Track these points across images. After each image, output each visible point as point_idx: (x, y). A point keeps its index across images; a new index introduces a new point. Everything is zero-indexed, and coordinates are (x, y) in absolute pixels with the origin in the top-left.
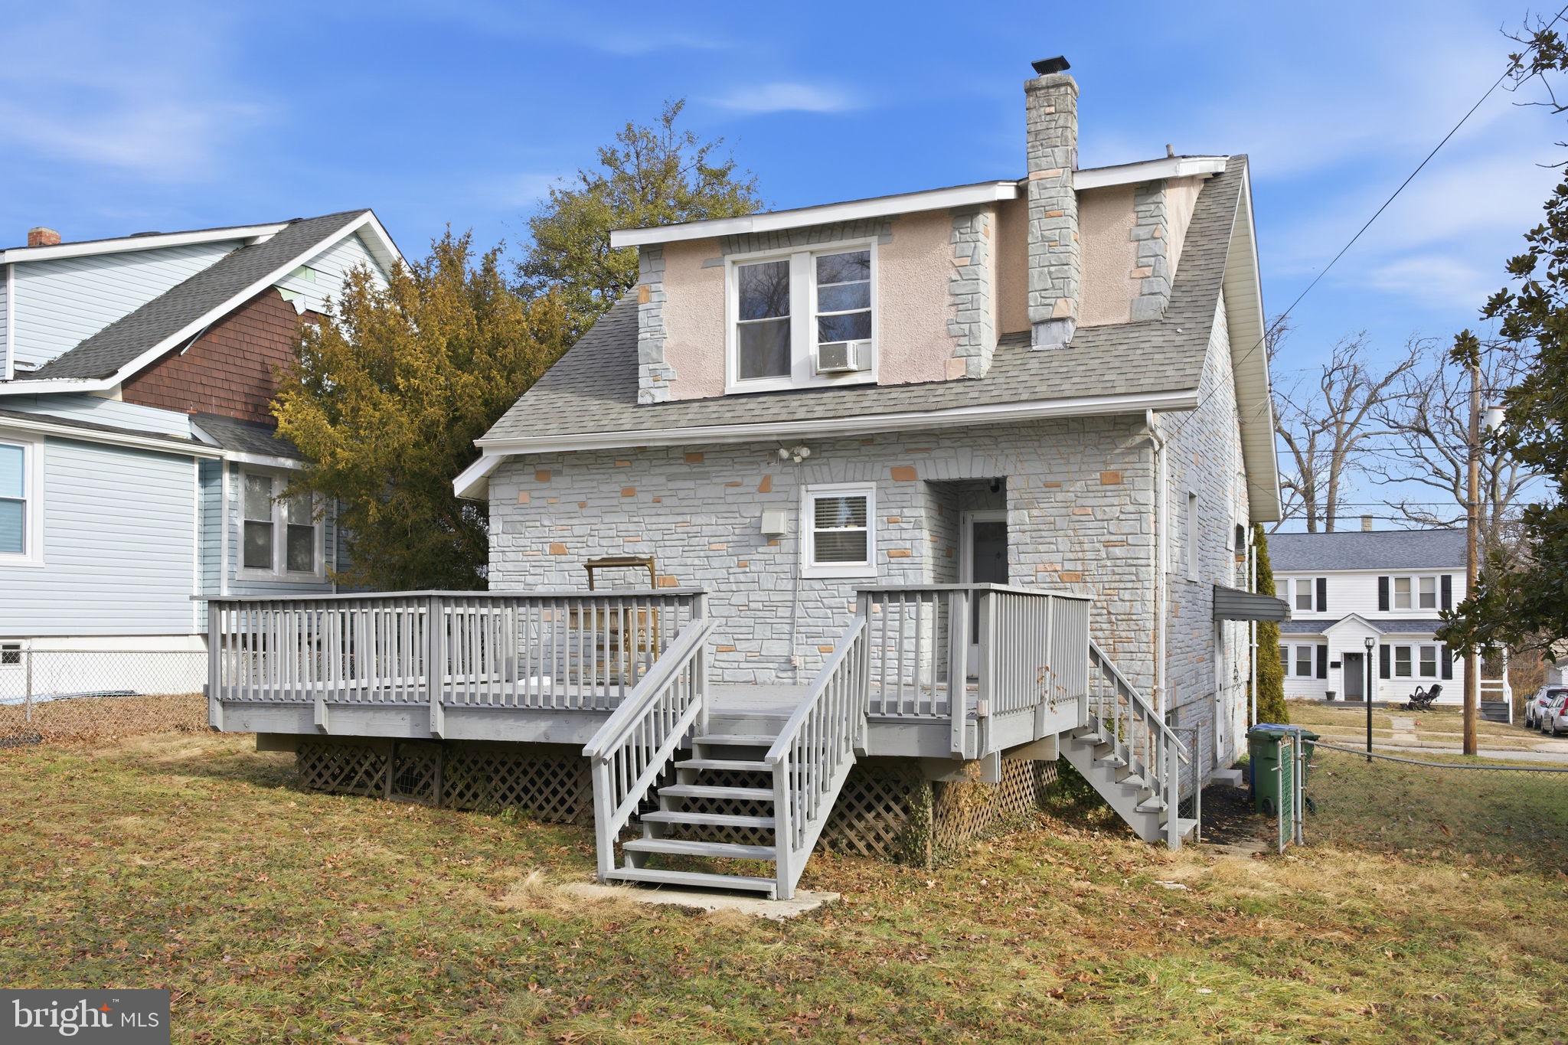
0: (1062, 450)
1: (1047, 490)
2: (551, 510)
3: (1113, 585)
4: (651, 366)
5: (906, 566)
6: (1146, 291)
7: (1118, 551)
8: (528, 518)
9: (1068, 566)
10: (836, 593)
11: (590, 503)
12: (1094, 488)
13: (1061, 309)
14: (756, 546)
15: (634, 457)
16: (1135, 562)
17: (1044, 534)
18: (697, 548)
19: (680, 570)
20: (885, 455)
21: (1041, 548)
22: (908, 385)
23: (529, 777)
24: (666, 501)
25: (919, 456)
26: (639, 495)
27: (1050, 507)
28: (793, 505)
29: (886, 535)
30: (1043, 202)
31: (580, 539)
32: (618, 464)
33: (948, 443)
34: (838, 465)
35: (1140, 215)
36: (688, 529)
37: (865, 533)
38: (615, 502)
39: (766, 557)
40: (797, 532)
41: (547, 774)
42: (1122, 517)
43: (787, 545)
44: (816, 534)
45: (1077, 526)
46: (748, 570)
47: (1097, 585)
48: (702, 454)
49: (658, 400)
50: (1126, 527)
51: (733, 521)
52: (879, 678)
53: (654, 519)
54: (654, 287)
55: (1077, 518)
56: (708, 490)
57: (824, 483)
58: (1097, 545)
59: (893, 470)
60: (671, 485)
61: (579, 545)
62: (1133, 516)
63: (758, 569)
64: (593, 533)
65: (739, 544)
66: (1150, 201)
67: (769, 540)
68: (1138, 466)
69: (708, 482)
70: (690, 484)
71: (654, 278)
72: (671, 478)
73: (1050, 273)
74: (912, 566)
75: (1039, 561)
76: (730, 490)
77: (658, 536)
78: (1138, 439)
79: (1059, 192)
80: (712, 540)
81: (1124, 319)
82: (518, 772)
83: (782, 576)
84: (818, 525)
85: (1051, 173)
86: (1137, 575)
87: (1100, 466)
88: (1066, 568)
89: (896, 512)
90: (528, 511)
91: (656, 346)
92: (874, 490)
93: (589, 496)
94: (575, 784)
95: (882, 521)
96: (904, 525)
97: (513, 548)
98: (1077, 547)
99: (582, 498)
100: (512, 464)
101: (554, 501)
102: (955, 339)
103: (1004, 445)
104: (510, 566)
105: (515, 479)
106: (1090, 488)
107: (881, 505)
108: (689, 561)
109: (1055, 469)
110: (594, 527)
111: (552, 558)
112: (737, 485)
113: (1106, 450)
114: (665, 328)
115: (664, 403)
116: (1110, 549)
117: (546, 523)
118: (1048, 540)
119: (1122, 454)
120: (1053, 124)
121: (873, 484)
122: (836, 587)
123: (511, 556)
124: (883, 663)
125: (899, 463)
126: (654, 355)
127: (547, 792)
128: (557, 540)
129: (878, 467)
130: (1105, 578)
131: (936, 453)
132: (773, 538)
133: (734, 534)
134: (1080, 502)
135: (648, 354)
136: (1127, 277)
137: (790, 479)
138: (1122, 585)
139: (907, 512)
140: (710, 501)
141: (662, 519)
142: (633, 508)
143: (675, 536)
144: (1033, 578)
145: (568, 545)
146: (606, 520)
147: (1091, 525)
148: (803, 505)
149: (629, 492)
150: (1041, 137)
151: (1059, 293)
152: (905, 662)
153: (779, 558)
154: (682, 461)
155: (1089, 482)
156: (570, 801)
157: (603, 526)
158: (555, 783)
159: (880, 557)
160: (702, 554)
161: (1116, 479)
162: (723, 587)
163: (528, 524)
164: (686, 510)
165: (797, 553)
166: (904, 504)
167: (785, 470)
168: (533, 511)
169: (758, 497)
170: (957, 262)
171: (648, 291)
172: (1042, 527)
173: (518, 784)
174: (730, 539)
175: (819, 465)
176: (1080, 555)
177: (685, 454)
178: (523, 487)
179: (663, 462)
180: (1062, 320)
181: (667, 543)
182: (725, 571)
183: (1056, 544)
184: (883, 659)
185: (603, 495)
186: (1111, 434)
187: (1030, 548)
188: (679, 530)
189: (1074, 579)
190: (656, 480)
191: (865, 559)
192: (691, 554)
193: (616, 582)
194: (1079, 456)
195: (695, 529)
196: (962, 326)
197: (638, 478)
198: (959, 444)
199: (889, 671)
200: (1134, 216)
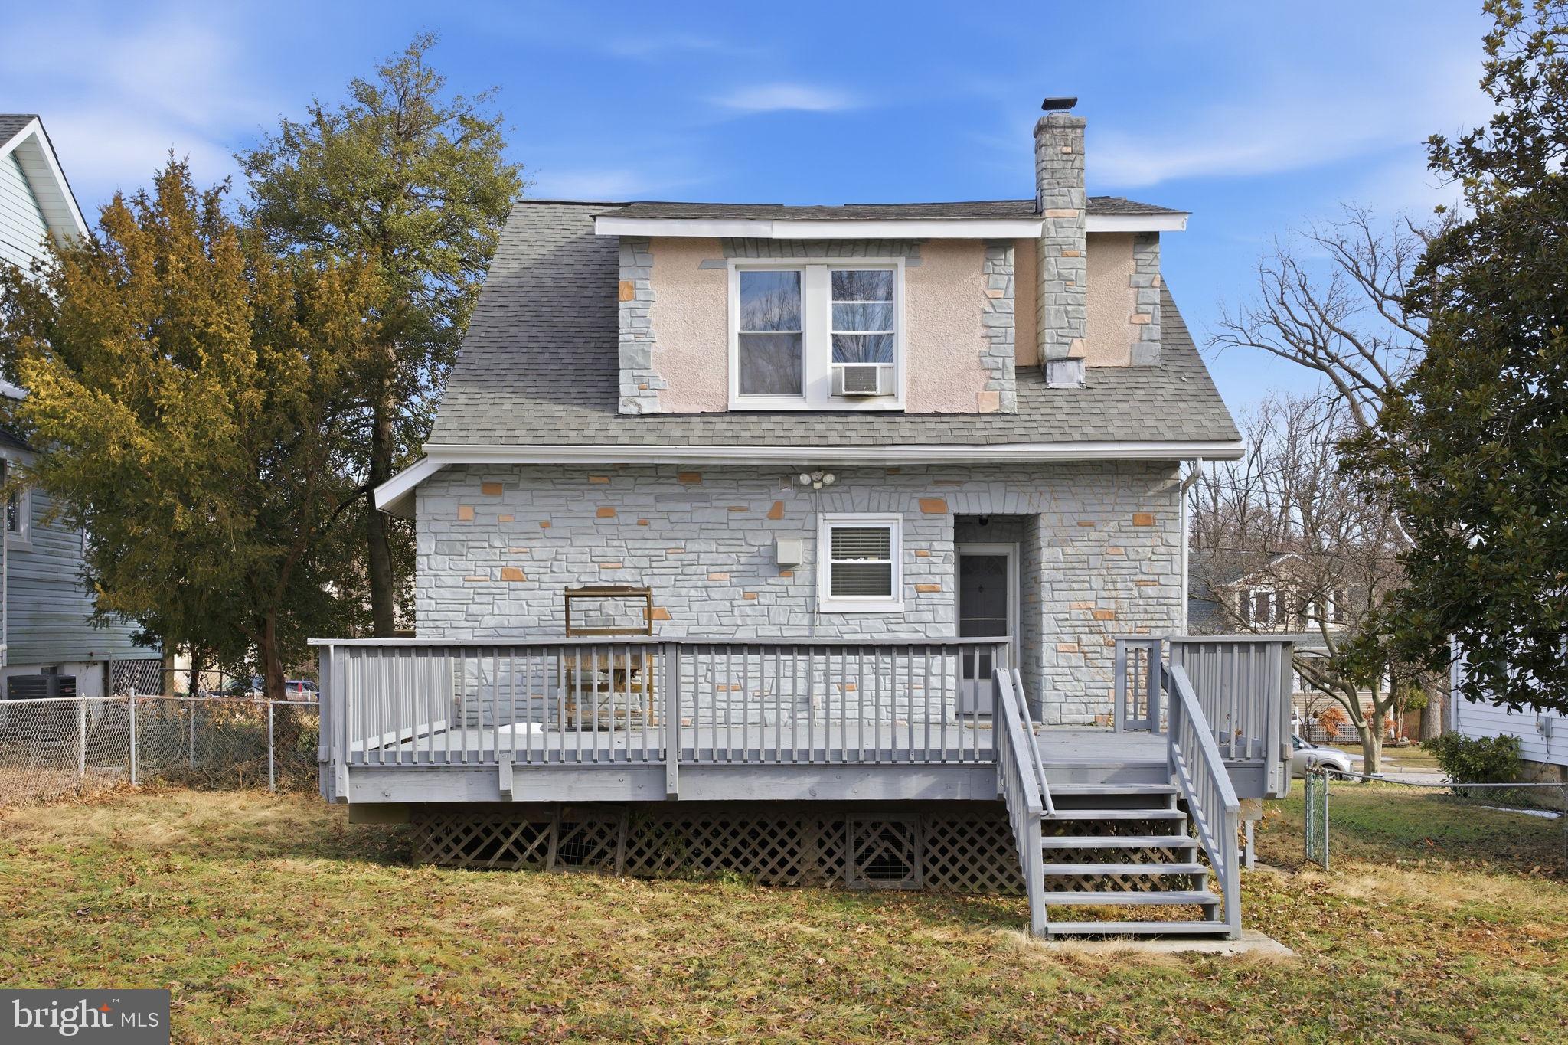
0: (1096, 490)
1: (1081, 528)
2: (503, 529)
3: (1145, 623)
4: (636, 373)
5: (935, 602)
6: (1145, 337)
7: (1150, 591)
8: (470, 537)
9: (1101, 604)
10: (858, 628)
11: (555, 523)
12: (1128, 529)
13: (1077, 348)
14: (766, 578)
15: (615, 473)
16: (1167, 601)
17: (1078, 572)
18: (694, 577)
19: (672, 601)
20: (914, 486)
21: (1075, 586)
22: (937, 414)
23: (739, 838)
24: (655, 524)
25: (950, 488)
26: (621, 516)
27: (1083, 546)
28: (810, 534)
29: (915, 569)
30: (1060, 241)
31: (542, 564)
32: (592, 480)
33: (980, 477)
34: (860, 494)
35: (1140, 262)
36: (683, 556)
37: (889, 565)
38: (589, 523)
39: (778, 589)
40: (814, 563)
41: (764, 834)
42: (1154, 557)
43: (802, 577)
44: (834, 566)
45: (1110, 564)
46: (756, 602)
47: (1129, 623)
48: (699, 474)
49: (645, 411)
50: (1158, 568)
51: (738, 549)
52: (906, 716)
53: (638, 544)
54: (639, 285)
55: (1111, 557)
56: (704, 514)
57: (845, 511)
58: (1130, 584)
59: (921, 501)
60: (660, 506)
61: (541, 570)
62: (1164, 557)
63: (768, 602)
64: (559, 557)
65: (743, 574)
66: (1149, 250)
67: (780, 572)
68: (1169, 509)
69: (708, 505)
70: (686, 506)
71: (640, 273)
72: (659, 498)
73: (1066, 312)
74: (942, 602)
75: (1072, 598)
76: (734, 515)
77: (645, 563)
78: (1169, 484)
79: (1075, 233)
80: (712, 569)
81: (1124, 362)
82: (725, 834)
83: (797, 609)
84: (835, 556)
85: (1067, 212)
86: (1168, 613)
87: (1133, 508)
88: (1099, 606)
89: (924, 545)
90: (472, 529)
91: (643, 350)
92: (901, 521)
93: (554, 515)
94: (799, 844)
95: (910, 554)
96: (933, 559)
97: (452, 573)
98: (1110, 586)
99: (545, 517)
100: (451, 474)
101: (506, 518)
102: (988, 372)
103: (1037, 482)
104: (446, 593)
105: (454, 491)
106: (1123, 529)
107: (908, 538)
108: (684, 592)
109: (1089, 509)
110: (560, 550)
111: (505, 584)
112: (741, 510)
113: (1138, 492)
114: (653, 331)
115: (653, 415)
116: (1143, 588)
117: (497, 544)
118: (1082, 578)
119: (1154, 497)
120: (1069, 165)
121: (900, 516)
122: (858, 622)
123: (449, 581)
124: (910, 702)
125: (927, 495)
126: (640, 359)
127: (763, 854)
128: (510, 564)
129: (905, 498)
130: (1137, 617)
131: (967, 487)
132: (786, 569)
133: (739, 563)
134: (1113, 541)
135: (631, 359)
136: (1127, 321)
137: (807, 507)
138: (1153, 624)
139: (936, 545)
140: (710, 526)
141: (650, 544)
142: (613, 530)
143: (666, 564)
144: (1067, 616)
145: (526, 570)
146: (577, 543)
147: (1123, 564)
148: (820, 533)
149: (606, 512)
150: (1058, 175)
151: (1076, 333)
152: (932, 700)
153: (792, 591)
154: (674, 481)
155: (1122, 523)
156: (792, 862)
157: (572, 550)
158: (773, 844)
159: (907, 591)
160: (700, 584)
161: (1149, 521)
162: (725, 621)
163: (471, 544)
164: (680, 535)
165: (814, 585)
166: (934, 537)
167: (800, 496)
168: (478, 529)
169: (768, 524)
170: (990, 293)
171: (632, 288)
172: (1076, 565)
173: (725, 846)
174: (734, 568)
175: (840, 493)
176: (1114, 594)
177: (678, 473)
178: (464, 500)
179: (651, 480)
180: (1077, 359)
181: (656, 571)
182: (728, 604)
183: (1090, 582)
184: (910, 697)
185: (573, 514)
186: (1144, 477)
187: (1063, 586)
188: (670, 556)
189: (1107, 617)
190: (642, 500)
191: (889, 593)
192: (687, 584)
193: (591, 613)
194: (1113, 497)
195: (691, 556)
196: (996, 359)
197: (620, 497)
198: (992, 478)
199: (915, 710)
200: (1133, 263)
